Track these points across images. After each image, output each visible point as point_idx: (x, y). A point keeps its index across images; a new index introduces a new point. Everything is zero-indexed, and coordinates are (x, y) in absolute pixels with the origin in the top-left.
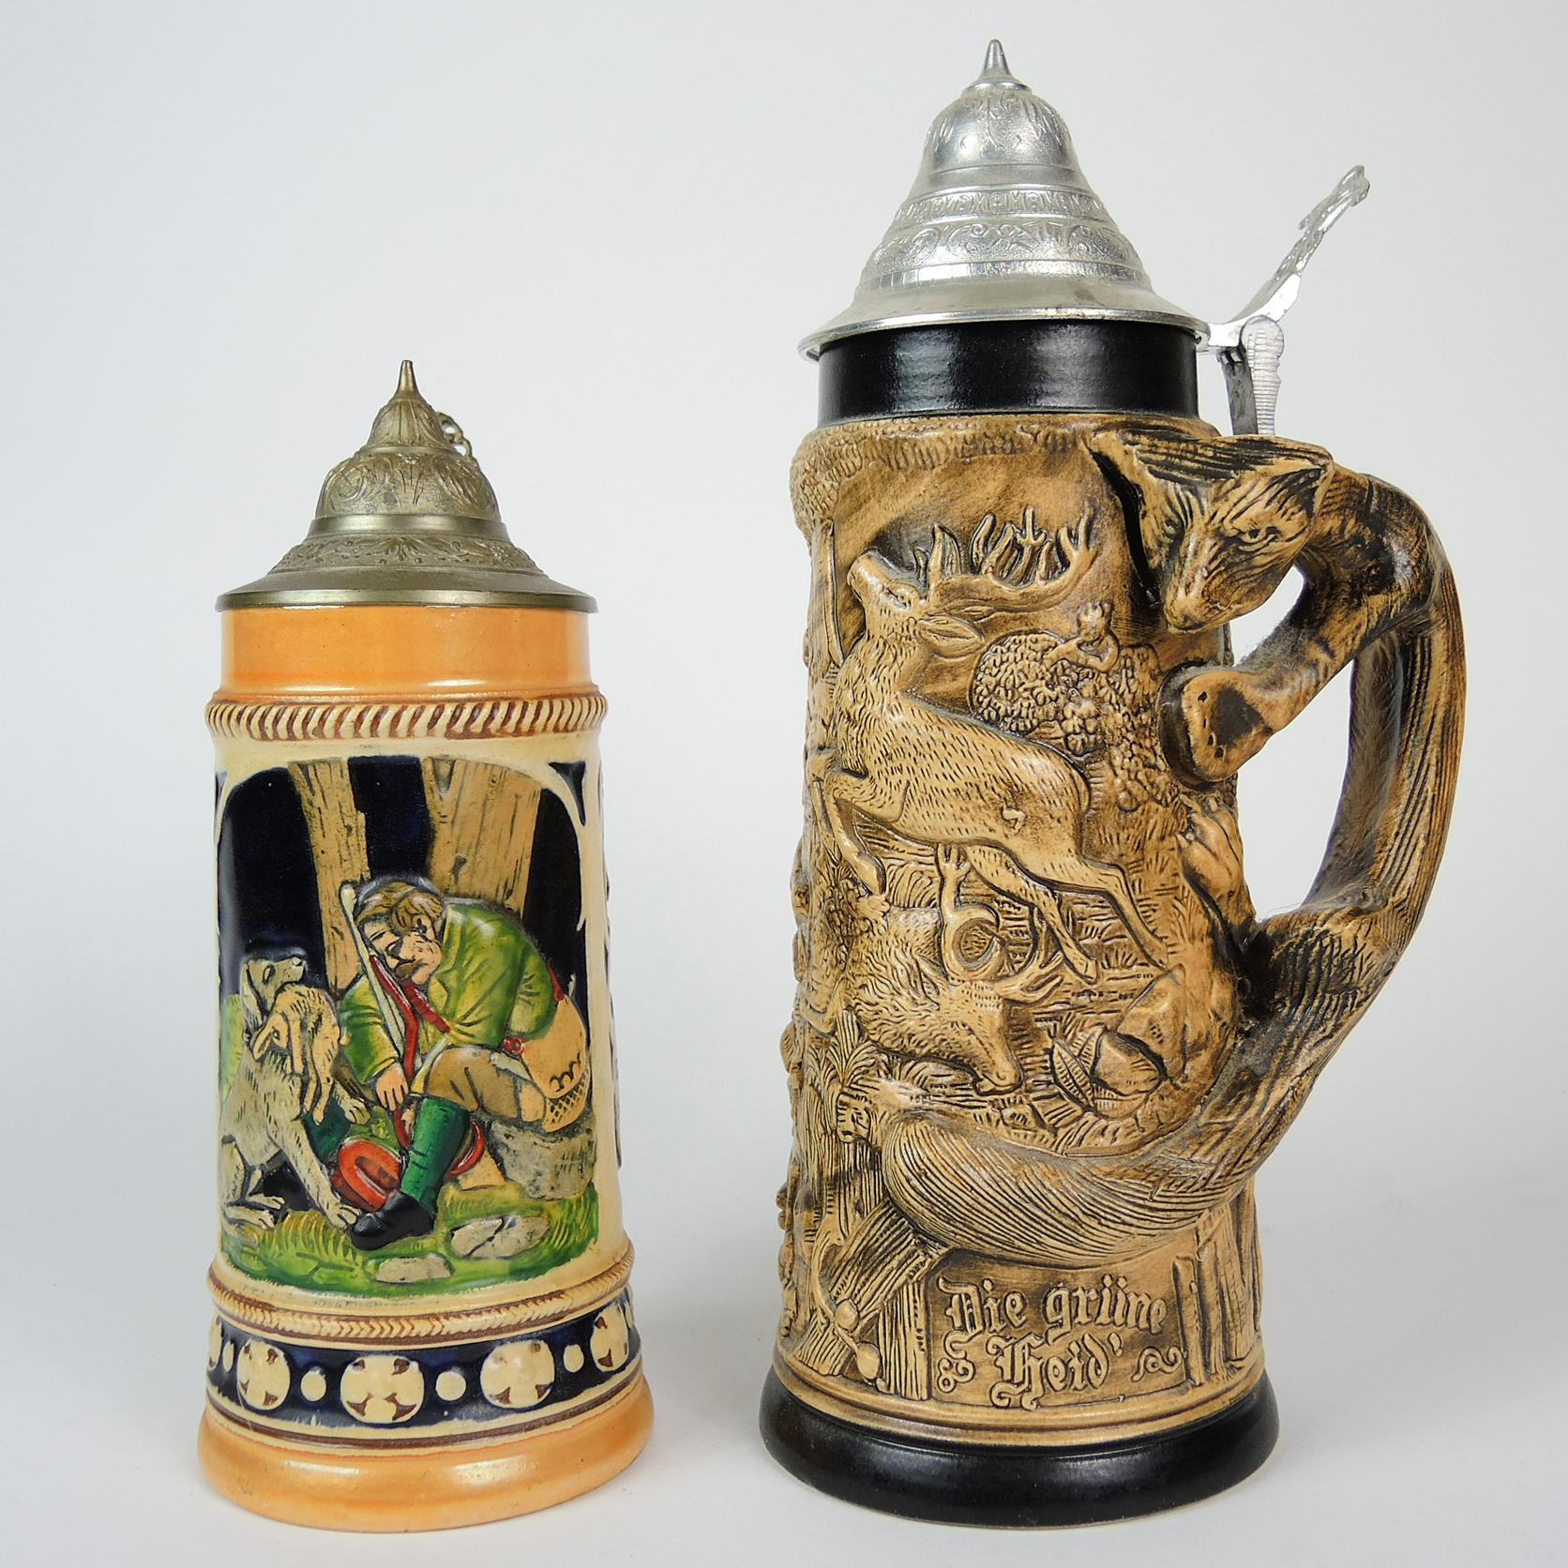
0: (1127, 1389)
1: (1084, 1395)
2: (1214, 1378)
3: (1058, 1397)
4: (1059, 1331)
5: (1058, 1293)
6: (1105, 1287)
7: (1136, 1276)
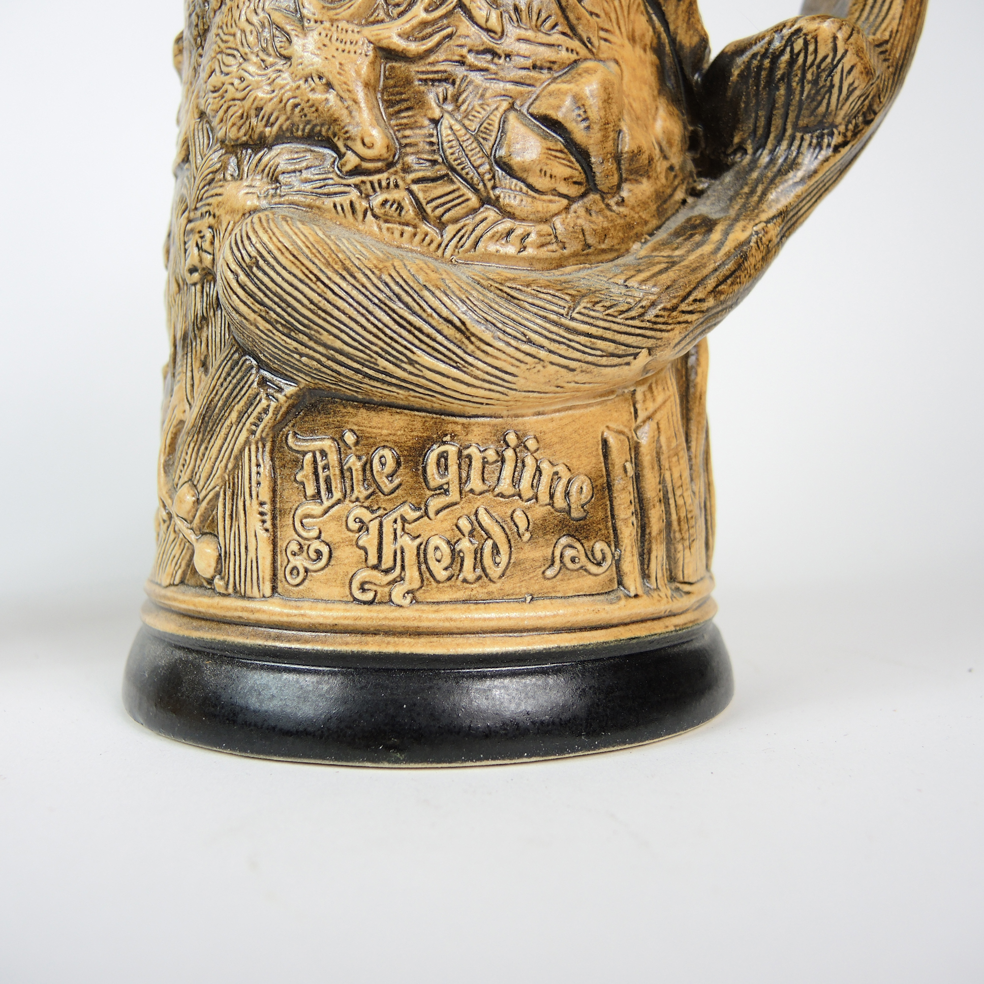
0: (537, 587)
1: (477, 591)
2: (655, 594)
3: (439, 590)
4: (443, 500)
5: (443, 448)
6: (508, 446)
7: (548, 438)
